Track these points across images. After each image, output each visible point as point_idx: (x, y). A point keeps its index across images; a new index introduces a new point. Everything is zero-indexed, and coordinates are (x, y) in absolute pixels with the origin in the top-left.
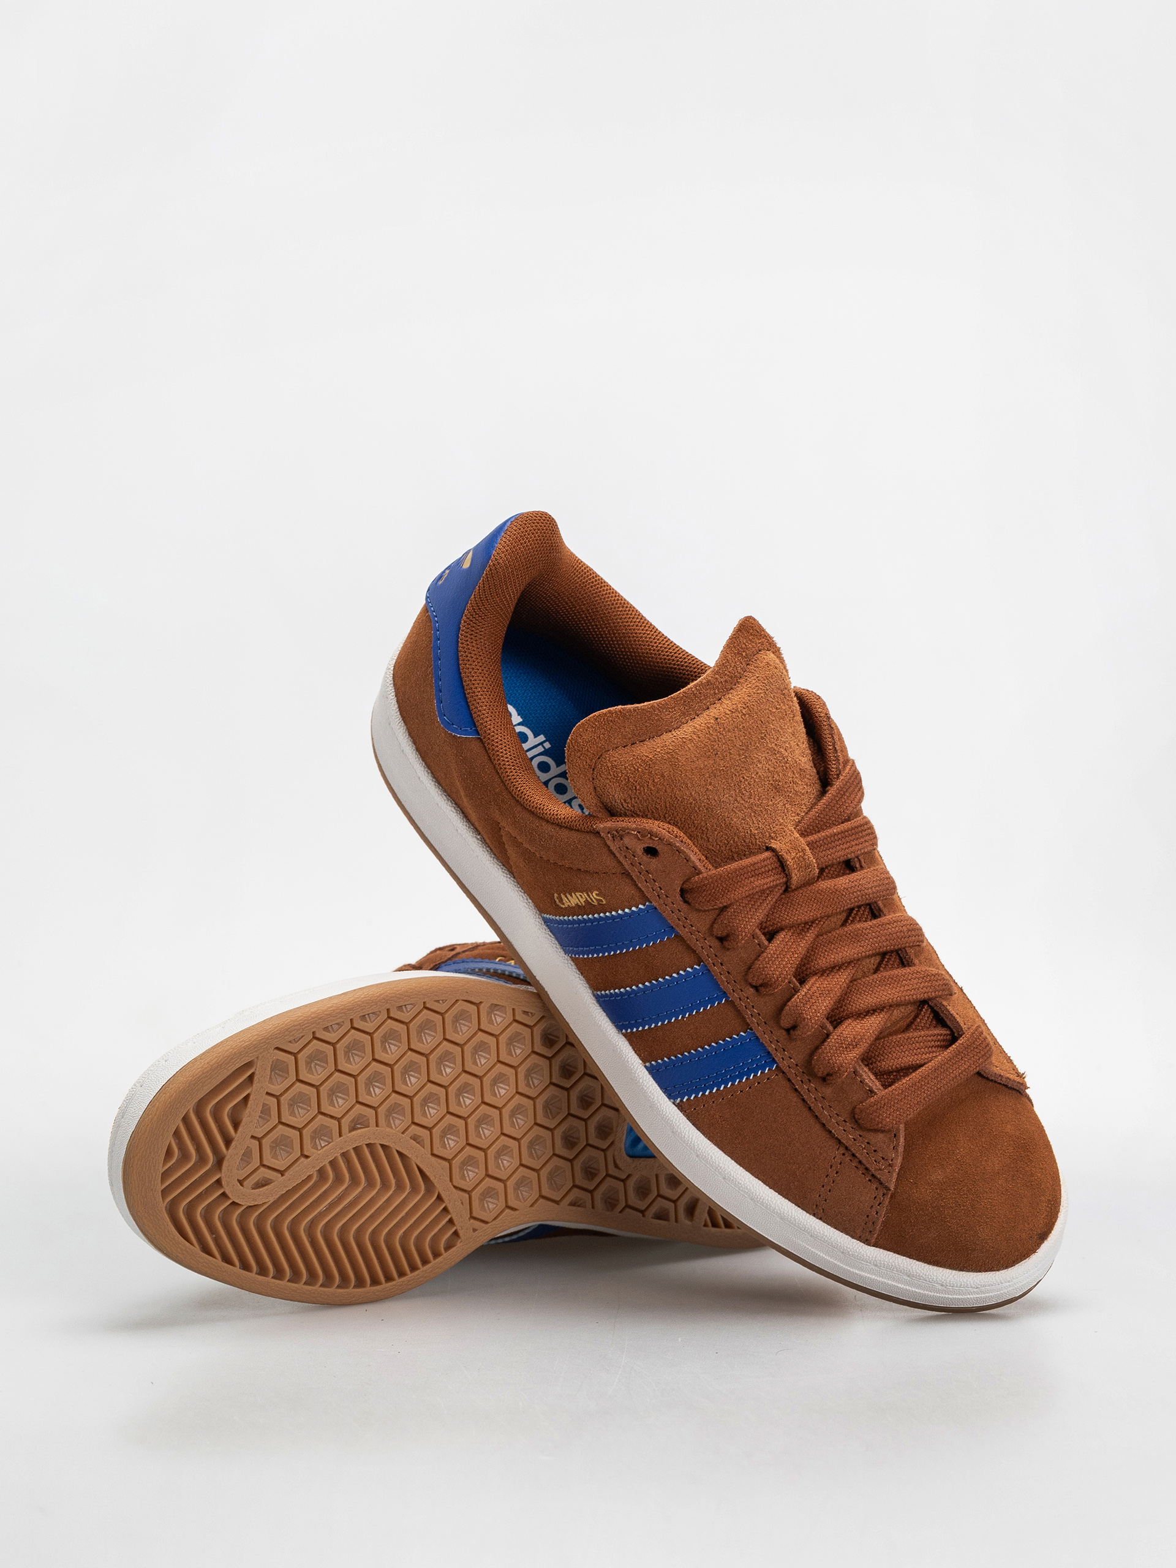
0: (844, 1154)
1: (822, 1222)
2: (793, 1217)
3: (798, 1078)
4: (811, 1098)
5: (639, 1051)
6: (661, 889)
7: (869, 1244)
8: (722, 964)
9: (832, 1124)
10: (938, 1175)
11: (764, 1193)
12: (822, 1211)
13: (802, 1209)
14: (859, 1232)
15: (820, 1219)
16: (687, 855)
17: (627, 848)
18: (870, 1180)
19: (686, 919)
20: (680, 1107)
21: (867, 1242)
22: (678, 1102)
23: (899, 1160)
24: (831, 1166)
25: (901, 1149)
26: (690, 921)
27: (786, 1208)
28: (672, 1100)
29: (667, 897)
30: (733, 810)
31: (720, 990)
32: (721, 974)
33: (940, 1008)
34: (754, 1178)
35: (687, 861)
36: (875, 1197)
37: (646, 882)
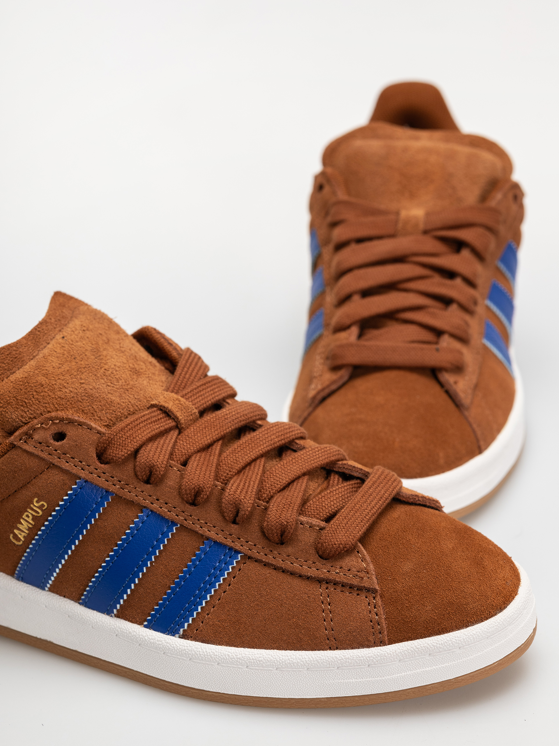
0: (327, 588)
1: (339, 651)
2: (315, 659)
3: (261, 553)
4: (279, 562)
5: (134, 618)
6: (81, 462)
7: (385, 644)
8: (158, 500)
9: (306, 570)
10: (407, 566)
11: (282, 656)
12: (334, 640)
13: (318, 650)
14: (371, 638)
15: (337, 649)
16: (88, 425)
17: (40, 443)
18: (358, 595)
19: (113, 477)
20: (184, 636)
21: (382, 643)
22: (181, 633)
23: (372, 567)
24: (323, 603)
25: (368, 558)
26: (117, 477)
27: (306, 657)
28: (177, 635)
29: (89, 466)
30: (109, 393)
31: (167, 521)
32: (161, 508)
33: (344, 468)
34: (269, 650)
35: (90, 430)
36: (369, 604)
37: (68, 462)
